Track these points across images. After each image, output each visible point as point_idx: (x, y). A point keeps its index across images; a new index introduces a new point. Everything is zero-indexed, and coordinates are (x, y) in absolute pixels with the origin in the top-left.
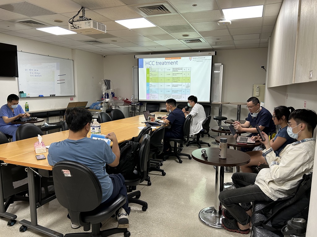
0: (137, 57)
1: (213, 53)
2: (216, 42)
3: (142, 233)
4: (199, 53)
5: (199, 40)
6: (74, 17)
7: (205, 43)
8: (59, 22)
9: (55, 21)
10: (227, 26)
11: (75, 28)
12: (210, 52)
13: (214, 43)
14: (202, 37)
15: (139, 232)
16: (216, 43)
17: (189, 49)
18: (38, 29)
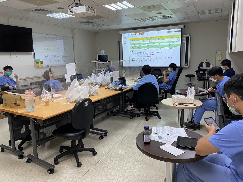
0: (121, 32)
1: (182, 26)
2: (184, 18)
3: (126, 170)
4: (171, 27)
5: (170, 16)
6: (72, 4)
7: (175, 19)
8: (61, 9)
9: (58, 8)
10: (193, 3)
11: (72, 12)
12: (180, 26)
14: (173, 14)
15: (124, 169)
17: (162, 24)
18: (46, 15)
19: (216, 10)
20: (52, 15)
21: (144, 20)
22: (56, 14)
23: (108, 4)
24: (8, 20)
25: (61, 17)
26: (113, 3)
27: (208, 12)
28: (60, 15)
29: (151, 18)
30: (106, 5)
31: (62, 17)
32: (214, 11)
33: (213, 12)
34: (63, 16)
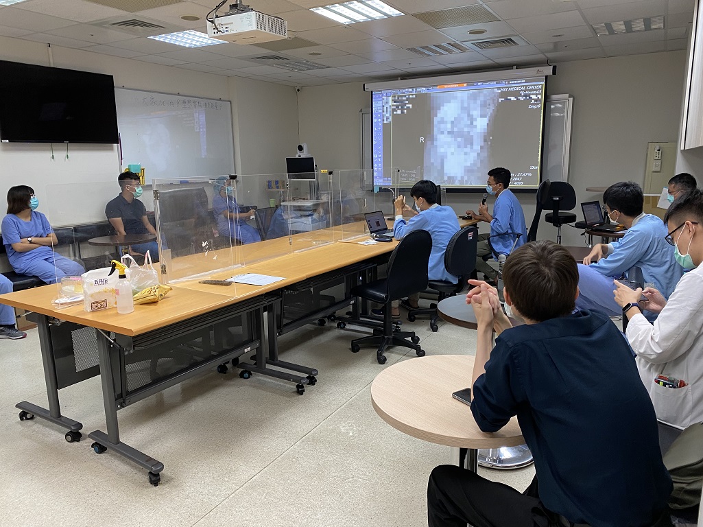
0: (369, 87)
1: (548, 70)
2: (556, 44)
4: (514, 71)
5: (510, 39)
6: (218, 7)
7: (525, 47)
8: (191, 21)
9: (184, 18)
11: (220, 31)
12: (540, 68)
13: (552, 46)
14: (518, 33)
15: (350, 476)
16: (556, 46)
17: (489, 62)
18: (151, 37)
19: (647, 22)
20: (169, 37)
21: (436, 52)
22: (181, 35)
23: (324, 7)
24: (48, 51)
25: (194, 43)
26: (341, 3)
27: (623, 27)
28: (191, 37)
29: (454, 45)
30: (320, 8)
31: (198, 44)
32: (639, 26)
33: (638, 29)
34: (201, 40)
